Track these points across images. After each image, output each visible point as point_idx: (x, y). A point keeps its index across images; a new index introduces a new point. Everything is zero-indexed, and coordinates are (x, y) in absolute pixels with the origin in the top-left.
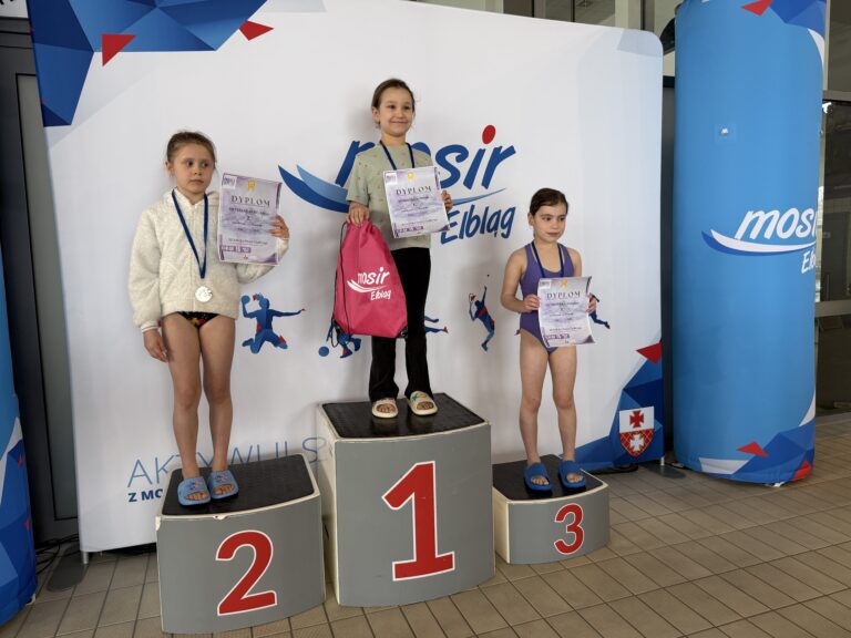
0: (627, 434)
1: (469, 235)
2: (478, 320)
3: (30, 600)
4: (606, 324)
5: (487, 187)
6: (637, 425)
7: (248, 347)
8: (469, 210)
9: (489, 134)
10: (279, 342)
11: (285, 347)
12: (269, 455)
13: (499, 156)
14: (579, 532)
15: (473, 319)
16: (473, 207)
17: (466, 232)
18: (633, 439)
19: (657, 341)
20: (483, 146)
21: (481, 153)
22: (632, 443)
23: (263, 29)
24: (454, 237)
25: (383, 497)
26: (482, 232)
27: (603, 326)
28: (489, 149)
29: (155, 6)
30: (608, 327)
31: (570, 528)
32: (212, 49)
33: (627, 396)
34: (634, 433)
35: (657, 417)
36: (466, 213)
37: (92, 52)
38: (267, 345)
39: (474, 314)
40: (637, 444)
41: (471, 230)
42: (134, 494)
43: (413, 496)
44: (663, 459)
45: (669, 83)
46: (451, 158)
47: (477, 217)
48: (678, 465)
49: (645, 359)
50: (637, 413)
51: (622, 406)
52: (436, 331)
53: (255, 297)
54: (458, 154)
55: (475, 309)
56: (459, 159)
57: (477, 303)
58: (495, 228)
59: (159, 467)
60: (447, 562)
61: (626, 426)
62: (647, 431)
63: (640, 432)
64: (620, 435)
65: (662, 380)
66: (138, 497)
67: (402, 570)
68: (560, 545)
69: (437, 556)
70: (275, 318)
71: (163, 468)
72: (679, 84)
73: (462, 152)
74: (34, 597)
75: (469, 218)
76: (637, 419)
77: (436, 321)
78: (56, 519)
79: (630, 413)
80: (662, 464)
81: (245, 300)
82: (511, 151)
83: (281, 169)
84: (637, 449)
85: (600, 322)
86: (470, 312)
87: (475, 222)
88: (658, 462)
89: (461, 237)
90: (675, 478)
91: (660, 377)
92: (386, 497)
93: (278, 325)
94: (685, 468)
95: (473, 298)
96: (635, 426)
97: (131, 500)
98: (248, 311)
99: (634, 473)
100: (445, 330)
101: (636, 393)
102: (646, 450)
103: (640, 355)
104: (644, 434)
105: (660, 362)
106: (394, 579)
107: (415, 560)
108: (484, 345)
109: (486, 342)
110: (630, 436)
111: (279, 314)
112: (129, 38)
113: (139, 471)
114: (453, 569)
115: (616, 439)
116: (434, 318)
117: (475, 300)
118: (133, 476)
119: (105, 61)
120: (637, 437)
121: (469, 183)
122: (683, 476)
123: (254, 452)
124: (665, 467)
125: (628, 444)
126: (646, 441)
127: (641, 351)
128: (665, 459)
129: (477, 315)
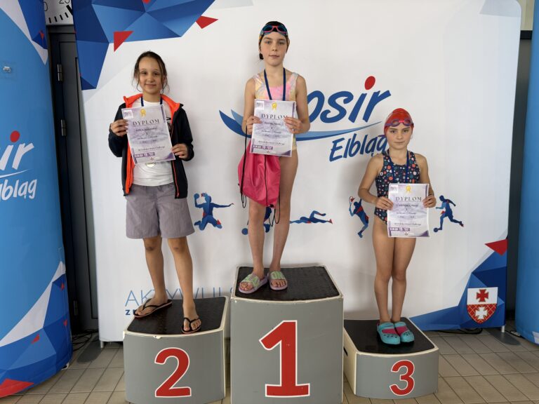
0: (473, 306)
1: (351, 155)
2: (355, 216)
3: (66, 367)
4: (461, 223)
5: (367, 121)
6: (482, 300)
7: (198, 226)
8: (352, 138)
9: (370, 82)
10: (216, 224)
11: (220, 227)
12: (209, 295)
13: (377, 98)
14: (411, 382)
15: (352, 215)
16: (355, 135)
17: (348, 153)
18: (478, 310)
19: (504, 238)
20: (365, 91)
21: (363, 96)
22: (477, 313)
23: (211, 21)
24: (340, 157)
25: (260, 340)
26: (362, 153)
27: (458, 224)
28: (370, 93)
29: (145, 12)
30: (462, 225)
31: (403, 378)
32: (178, 36)
33: (475, 277)
34: (479, 306)
35: (499, 295)
36: (350, 140)
37: (108, 43)
38: (209, 225)
39: (352, 212)
40: (481, 314)
41: (353, 152)
42: (129, 311)
43: (280, 342)
44: (503, 328)
45: (526, 36)
46: (340, 101)
47: (358, 142)
48: (516, 334)
49: (492, 251)
50: (483, 292)
51: (471, 285)
52: (323, 222)
53: (202, 195)
54: (345, 98)
55: (353, 208)
56: (346, 102)
57: (355, 204)
58: (372, 150)
59: (143, 296)
60: (304, 390)
61: (472, 300)
62: (491, 305)
63: (485, 305)
64: (467, 306)
65: (506, 267)
66: (131, 312)
67: (272, 391)
68: (394, 388)
69: (297, 385)
70: (214, 208)
71: (145, 297)
72: (535, 36)
73: (348, 96)
74: (68, 365)
75: (352, 143)
76: (483, 296)
77: (324, 215)
78: (92, 318)
79: (477, 290)
80: (503, 331)
81: (197, 196)
82: (387, 94)
83: (221, 113)
84: (481, 317)
85: (456, 221)
86: (350, 210)
87: (356, 146)
88: (500, 329)
89: (345, 156)
90: (510, 344)
91: (505, 265)
92: (262, 341)
93: (216, 213)
94: (521, 337)
95: (352, 200)
96: (481, 301)
97: (127, 314)
98: (198, 203)
99: (477, 336)
100: (330, 221)
101: (482, 276)
102: (488, 320)
103: (488, 248)
104: (488, 307)
105: (506, 253)
106: (266, 396)
107: (281, 385)
108: (360, 234)
109: (361, 232)
110: (476, 307)
111: (217, 206)
112: (130, 33)
113: (132, 298)
114: (309, 395)
115: (463, 309)
116: (322, 213)
117: (354, 201)
118: (128, 300)
119: (116, 48)
120: (482, 309)
121: (353, 118)
122: (517, 343)
123: (200, 292)
124: (505, 333)
125: (473, 313)
126: (490, 313)
127: (490, 245)
128: (505, 328)
129: (355, 212)
